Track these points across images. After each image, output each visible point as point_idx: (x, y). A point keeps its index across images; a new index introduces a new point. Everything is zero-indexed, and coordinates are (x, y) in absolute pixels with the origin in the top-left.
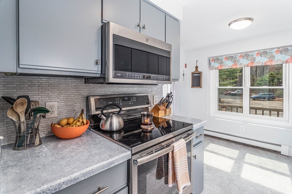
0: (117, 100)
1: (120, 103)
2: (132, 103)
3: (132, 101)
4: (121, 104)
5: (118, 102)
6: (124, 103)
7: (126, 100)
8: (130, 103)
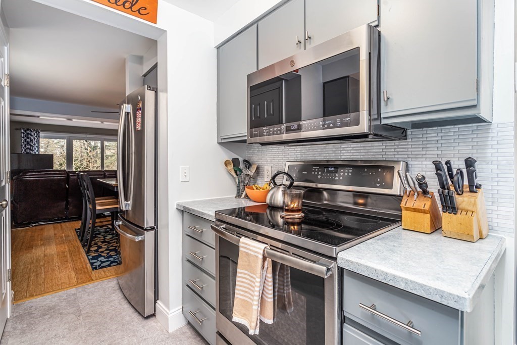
0: (315, 169)
1: (318, 174)
2: (341, 178)
3: (342, 174)
4: (319, 177)
5: (316, 173)
6: (324, 176)
7: (331, 172)
8: (337, 178)
